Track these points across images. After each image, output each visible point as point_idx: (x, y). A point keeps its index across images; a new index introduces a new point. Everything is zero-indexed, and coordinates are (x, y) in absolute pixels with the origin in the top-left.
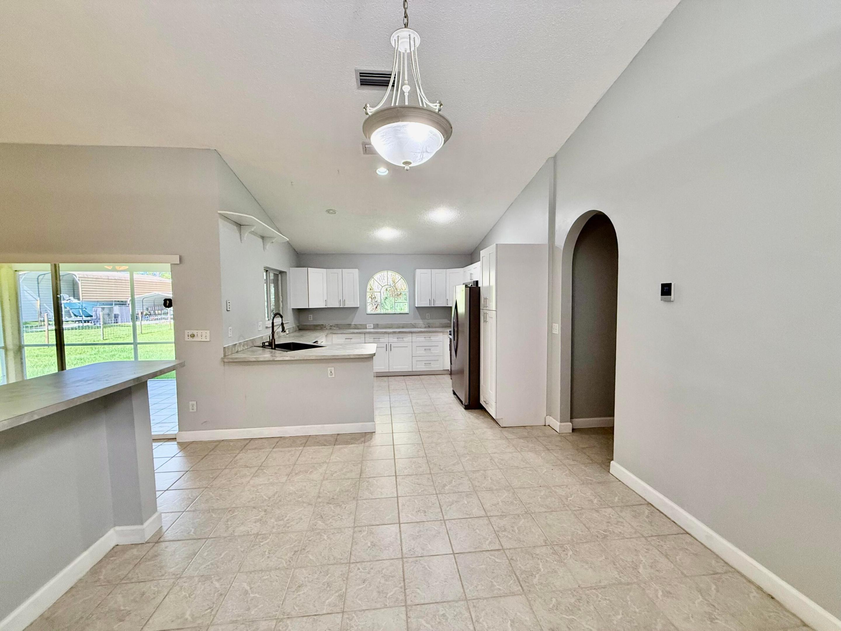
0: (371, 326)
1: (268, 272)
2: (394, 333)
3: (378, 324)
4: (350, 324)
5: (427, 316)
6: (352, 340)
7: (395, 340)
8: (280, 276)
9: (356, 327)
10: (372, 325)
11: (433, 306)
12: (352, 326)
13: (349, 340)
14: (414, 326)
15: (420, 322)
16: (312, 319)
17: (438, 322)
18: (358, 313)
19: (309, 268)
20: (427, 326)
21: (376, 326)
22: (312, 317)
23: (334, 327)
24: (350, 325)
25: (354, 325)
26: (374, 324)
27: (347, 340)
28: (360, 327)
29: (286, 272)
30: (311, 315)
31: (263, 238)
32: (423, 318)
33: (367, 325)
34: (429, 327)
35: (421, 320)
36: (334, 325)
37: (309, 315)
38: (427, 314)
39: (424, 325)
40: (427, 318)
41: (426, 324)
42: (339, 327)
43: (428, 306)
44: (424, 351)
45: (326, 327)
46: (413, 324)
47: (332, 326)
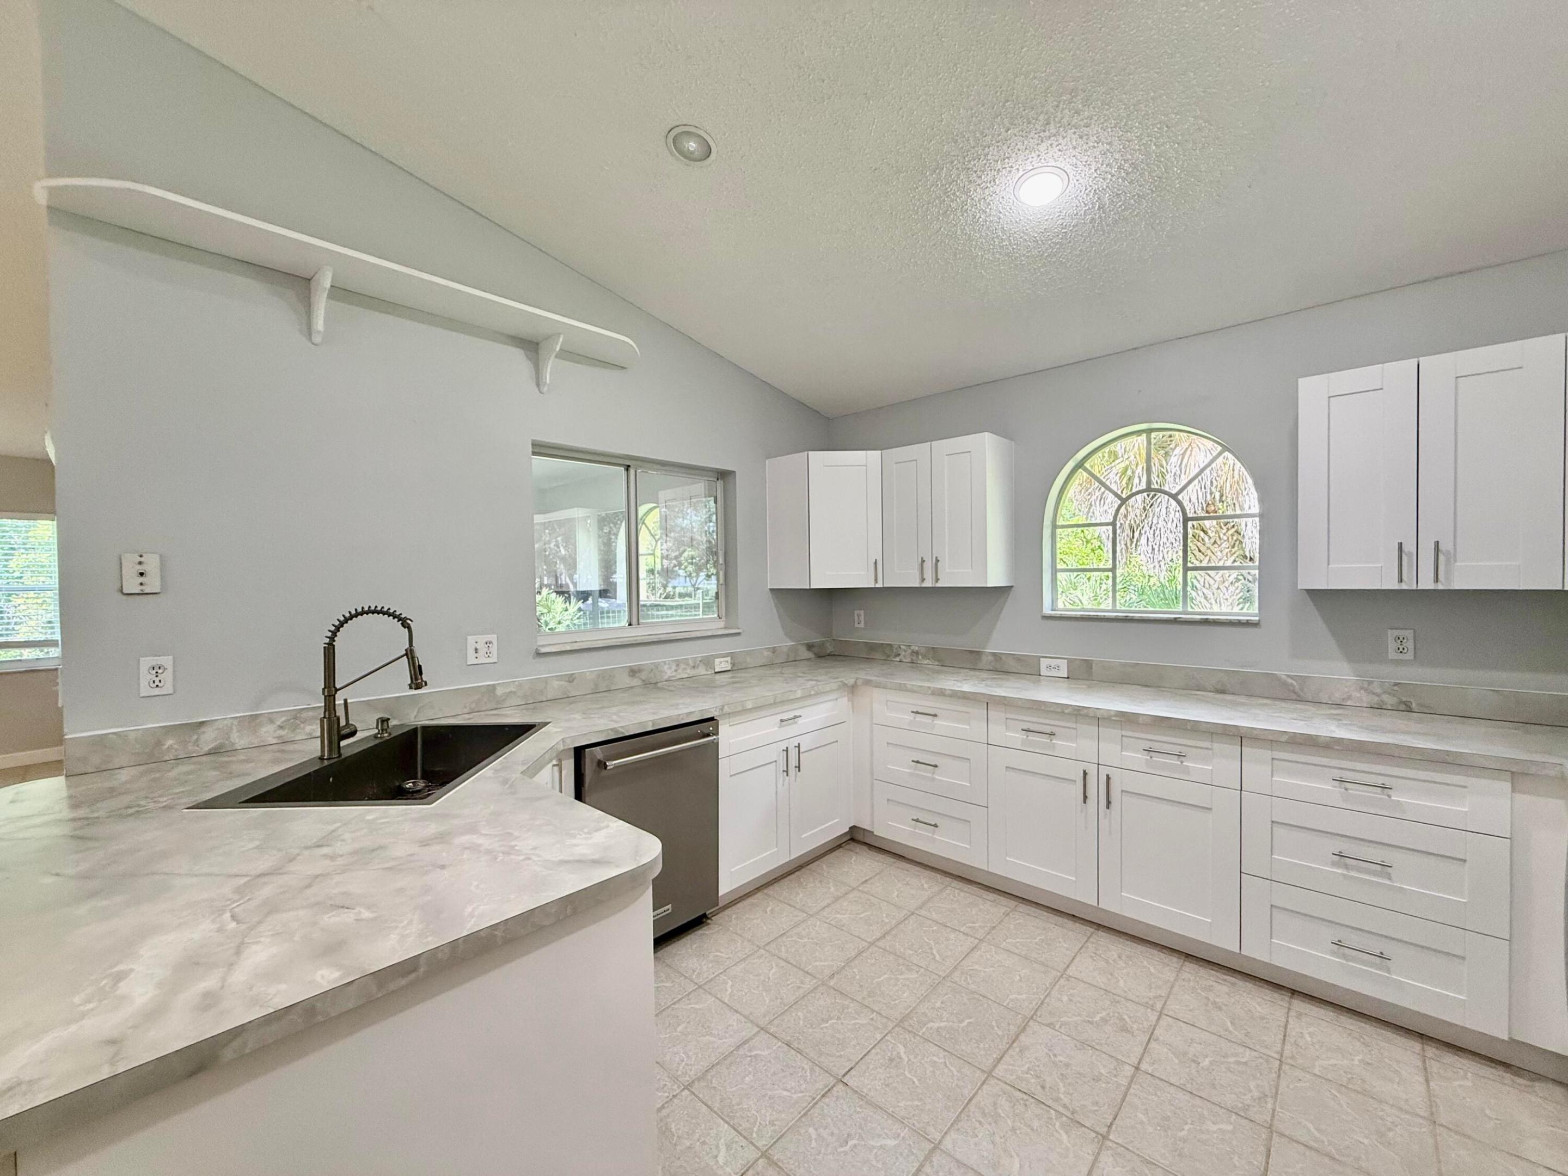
0: (1058, 668)
1: (632, 471)
2: (1127, 720)
3: (1088, 664)
5: (1391, 645)
6: (937, 722)
7: (1136, 758)
8: (720, 485)
9: (992, 667)
10: (1064, 664)
11: (1427, 583)
12: (984, 658)
13: (927, 719)
15: (1335, 673)
16: (862, 625)
18: (1010, 609)
19: (812, 454)
20: (1390, 700)
21: (1083, 672)
22: (862, 619)
23: (924, 657)
24: (978, 654)
25: (990, 658)
26: (1070, 662)
27: (920, 718)
28: (1012, 665)
29: (734, 472)
30: (862, 612)
32: (1360, 652)
33: (1044, 663)
34: (1406, 708)
35: (1343, 665)
36: (923, 650)
37: (856, 612)
38: (1391, 634)
39: (1366, 699)
40: (1392, 655)
41: (1378, 691)
42: (939, 661)
43: (1391, 584)
44: (1334, 864)
45: (899, 655)
46: (1290, 681)
47: (917, 653)
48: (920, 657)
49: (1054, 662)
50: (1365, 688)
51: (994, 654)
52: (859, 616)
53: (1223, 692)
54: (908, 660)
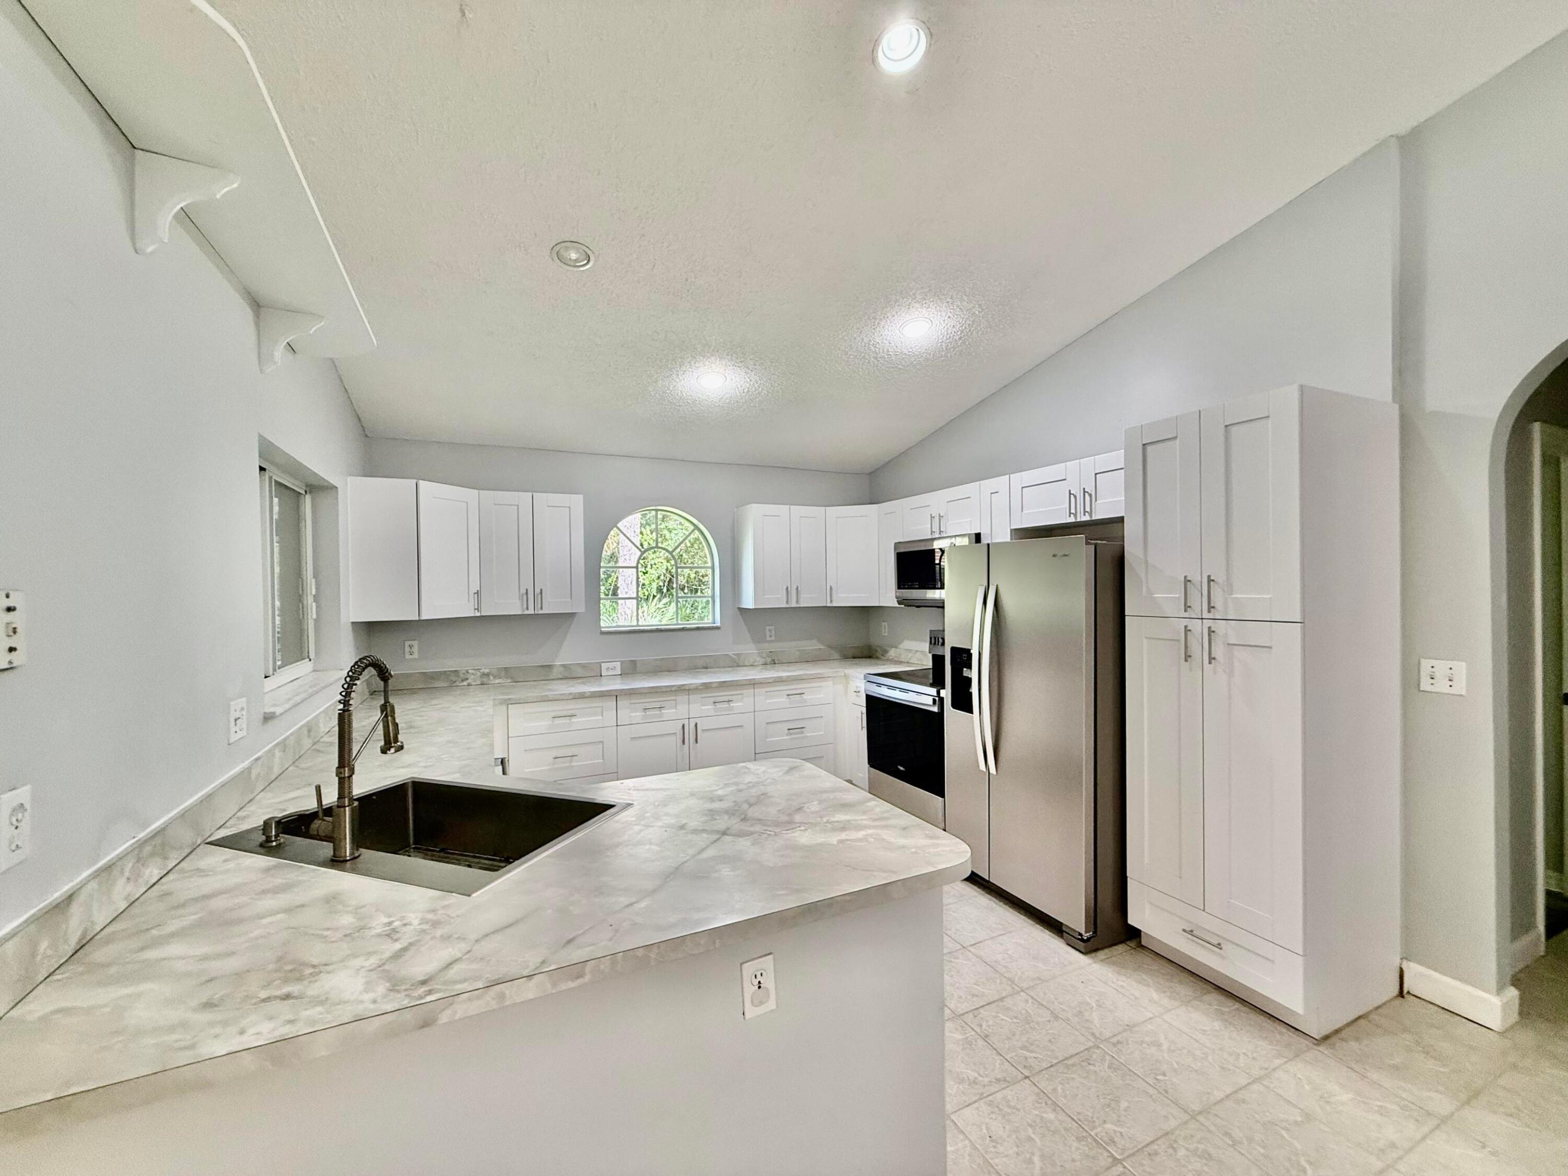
0: (614, 668)
2: (707, 687)
3: (634, 663)
4: (549, 666)
5: (768, 633)
6: (574, 720)
7: (708, 708)
8: (308, 500)
9: (569, 675)
10: (618, 668)
11: (794, 605)
12: (555, 670)
13: (565, 721)
14: (735, 663)
15: (749, 649)
16: (416, 656)
17: (791, 647)
19: (421, 483)
20: (769, 660)
21: (631, 669)
22: (415, 649)
23: (495, 677)
25: (562, 669)
26: (622, 662)
27: (557, 721)
28: (580, 672)
29: (336, 488)
30: (415, 643)
31: (257, 305)
32: (758, 638)
33: (604, 666)
34: (774, 662)
35: (752, 645)
36: (495, 671)
37: (407, 643)
38: (768, 628)
39: (762, 661)
40: (768, 639)
41: (765, 656)
42: (512, 678)
43: (784, 605)
44: (787, 735)
45: (467, 679)
46: (734, 656)
47: (488, 675)
48: (491, 678)
49: (610, 665)
50: (760, 655)
51: (564, 666)
52: (411, 647)
53: (706, 668)
54: (479, 683)
